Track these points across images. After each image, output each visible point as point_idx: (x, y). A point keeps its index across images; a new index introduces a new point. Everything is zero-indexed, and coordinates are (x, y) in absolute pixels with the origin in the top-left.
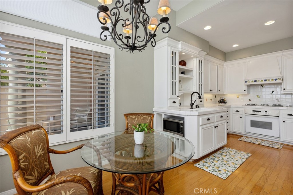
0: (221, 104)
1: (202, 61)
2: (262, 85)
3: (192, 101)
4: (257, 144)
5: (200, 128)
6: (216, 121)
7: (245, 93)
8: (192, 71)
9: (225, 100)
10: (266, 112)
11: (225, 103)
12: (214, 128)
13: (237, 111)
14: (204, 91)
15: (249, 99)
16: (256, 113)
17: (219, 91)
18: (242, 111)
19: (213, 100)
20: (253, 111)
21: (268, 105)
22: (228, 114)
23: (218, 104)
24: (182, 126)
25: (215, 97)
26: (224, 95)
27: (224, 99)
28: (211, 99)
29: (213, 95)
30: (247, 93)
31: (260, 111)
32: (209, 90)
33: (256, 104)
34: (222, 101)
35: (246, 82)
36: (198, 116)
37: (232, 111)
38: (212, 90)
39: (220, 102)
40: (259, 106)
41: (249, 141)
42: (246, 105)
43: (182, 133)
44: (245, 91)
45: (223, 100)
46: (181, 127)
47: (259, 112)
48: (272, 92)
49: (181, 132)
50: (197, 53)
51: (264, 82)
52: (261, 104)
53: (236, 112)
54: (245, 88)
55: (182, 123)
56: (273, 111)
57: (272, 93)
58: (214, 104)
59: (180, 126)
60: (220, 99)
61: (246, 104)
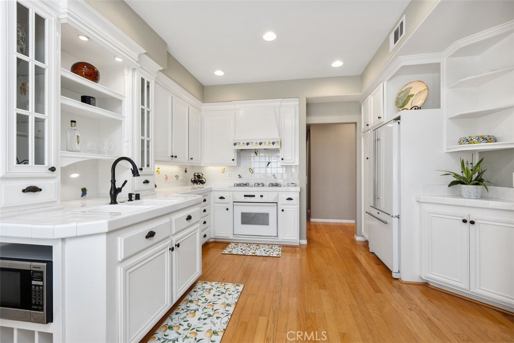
0: (196, 186)
1: (148, 83)
2: (256, 152)
3: (113, 181)
4: (251, 254)
5: (120, 271)
6: (174, 232)
7: (234, 165)
8: (121, 101)
9: (202, 178)
10: (262, 196)
11: (202, 182)
12: (168, 252)
13: (222, 198)
14: (155, 156)
15: (239, 175)
16: (248, 199)
17: (192, 159)
18: (229, 199)
19: (181, 178)
20: (245, 196)
21: (263, 185)
22: (207, 205)
23: (191, 185)
24: (40, 283)
25: (186, 171)
26: (200, 167)
27: (201, 174)
28: (177, 176)
29: (181, 166)
30: (236, 165)
31: (254, 196)
32: (170, 155)
33: (248, 183)
34: (198, 180)
35: (235, 144)
36: (108, 233)
37: (213, 198)
38: (176, 157)
39: (195, 182)
40: (252, 186)
41: (240, 253)
42: (234, 186)
43: (39, 308)
44: (233, 160)
45: (199, 176)
46: (36, 285)
47: (253, 198)
48: (267, 163)
49: (39, 305)
50: (136, 56)
51: (259, 147)
52: (255, 184)
53: (220, 199)
54: (233, 155)
55: (42, 272)
56: (270, 195)
57: (268, 165)
58: (183, 185)
59: (34, 282)
60: (194, 175)
61: (235, 184)
